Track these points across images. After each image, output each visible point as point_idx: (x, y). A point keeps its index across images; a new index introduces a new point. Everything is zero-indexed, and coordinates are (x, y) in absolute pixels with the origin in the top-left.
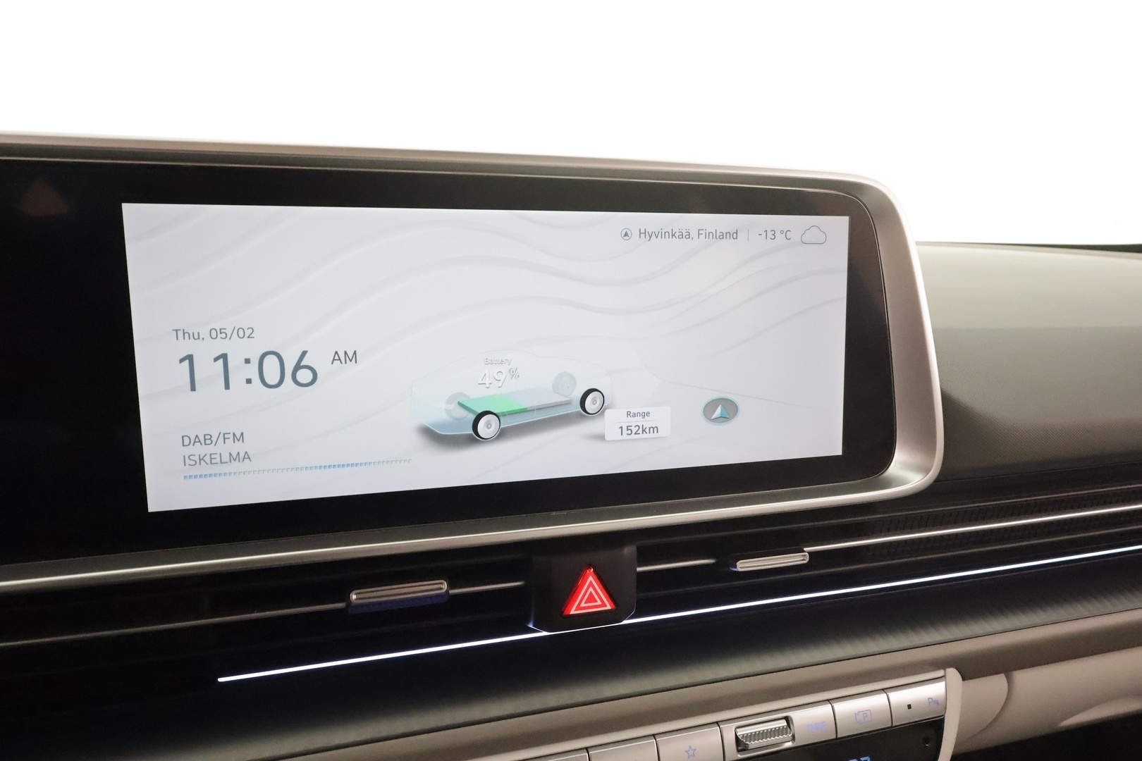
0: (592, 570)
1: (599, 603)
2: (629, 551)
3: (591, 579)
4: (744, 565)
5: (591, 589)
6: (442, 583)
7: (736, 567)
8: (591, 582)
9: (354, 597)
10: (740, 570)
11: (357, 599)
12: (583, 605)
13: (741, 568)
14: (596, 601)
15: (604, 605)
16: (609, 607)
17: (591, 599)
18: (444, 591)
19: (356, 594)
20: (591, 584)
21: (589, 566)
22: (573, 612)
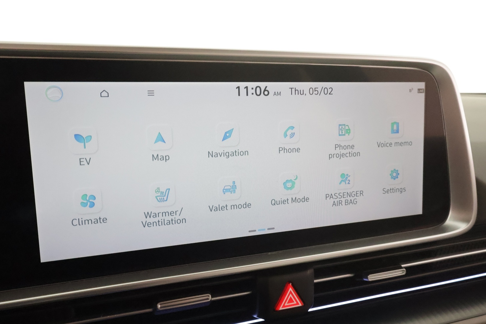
0: (291, 284)
1: (295, 303)
2: (310, 272)
3: (291, 289)
4: (372, 277)
5: (291, 295)
6: (208, 296)
7: (367, 278)
8: (291, 291)
9: (159, 306)
10: (370, 280)
11: (161, 307)
12: (286, 304)
13: (370, 279)
14: (293, 302)
15: (298, 304)
16: (300, 305)
17: (291, 300)
18: (209, 300)
19: (160, 304)
20: (291, 292)
21: (289, 282)
22: (281, 309)
